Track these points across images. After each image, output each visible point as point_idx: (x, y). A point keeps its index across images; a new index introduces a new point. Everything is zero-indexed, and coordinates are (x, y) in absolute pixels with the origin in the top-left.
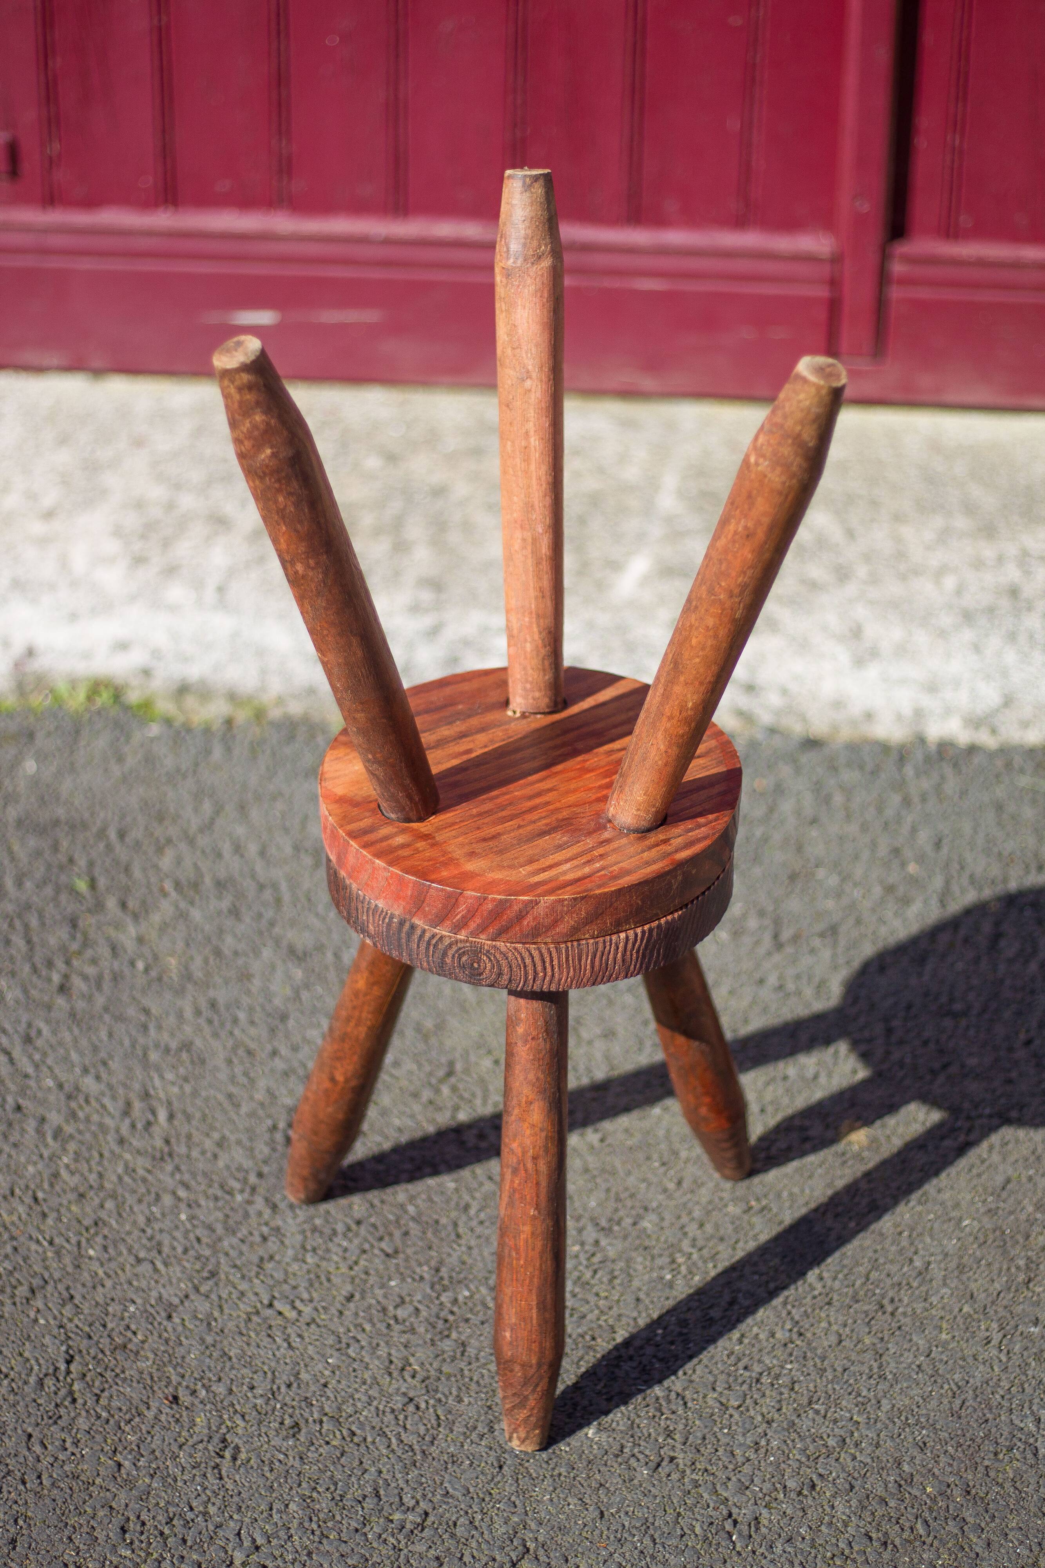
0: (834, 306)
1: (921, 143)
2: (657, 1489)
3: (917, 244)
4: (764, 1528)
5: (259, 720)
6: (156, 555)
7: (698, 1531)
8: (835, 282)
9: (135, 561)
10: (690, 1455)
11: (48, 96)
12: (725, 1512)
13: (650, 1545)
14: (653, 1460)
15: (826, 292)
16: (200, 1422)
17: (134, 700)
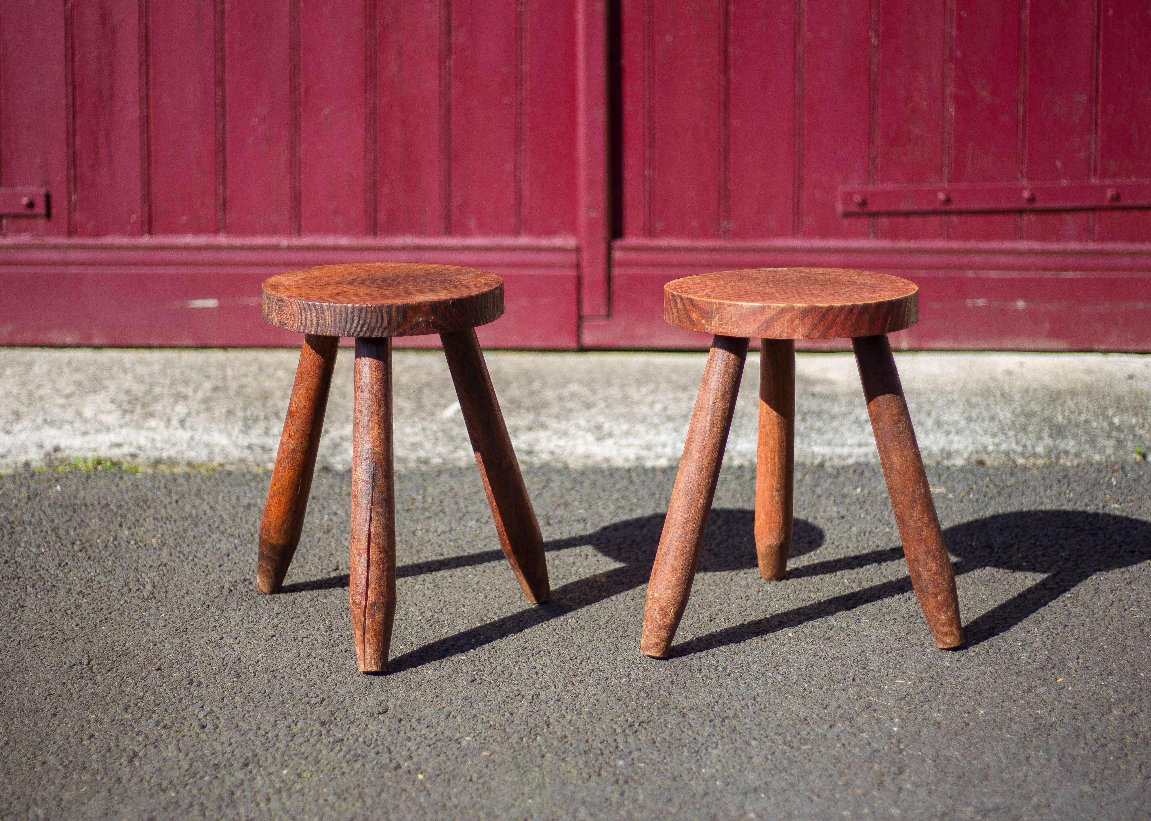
0: (579, 281)
1: (628, 175)
2: (473, 687)
3: (630, 241)
4: (542, 697)
5: (207, 470)
6: (139, 410)
7: (499, 699)
8: (578, 266)
9: (125, 412)
10: (493, 677)
11: (73, 163)
12: (517, 693)
13: (468, 704)
14: (470, 679)
15: (572, 273)
16: (176, 675)
17: (125, 466)
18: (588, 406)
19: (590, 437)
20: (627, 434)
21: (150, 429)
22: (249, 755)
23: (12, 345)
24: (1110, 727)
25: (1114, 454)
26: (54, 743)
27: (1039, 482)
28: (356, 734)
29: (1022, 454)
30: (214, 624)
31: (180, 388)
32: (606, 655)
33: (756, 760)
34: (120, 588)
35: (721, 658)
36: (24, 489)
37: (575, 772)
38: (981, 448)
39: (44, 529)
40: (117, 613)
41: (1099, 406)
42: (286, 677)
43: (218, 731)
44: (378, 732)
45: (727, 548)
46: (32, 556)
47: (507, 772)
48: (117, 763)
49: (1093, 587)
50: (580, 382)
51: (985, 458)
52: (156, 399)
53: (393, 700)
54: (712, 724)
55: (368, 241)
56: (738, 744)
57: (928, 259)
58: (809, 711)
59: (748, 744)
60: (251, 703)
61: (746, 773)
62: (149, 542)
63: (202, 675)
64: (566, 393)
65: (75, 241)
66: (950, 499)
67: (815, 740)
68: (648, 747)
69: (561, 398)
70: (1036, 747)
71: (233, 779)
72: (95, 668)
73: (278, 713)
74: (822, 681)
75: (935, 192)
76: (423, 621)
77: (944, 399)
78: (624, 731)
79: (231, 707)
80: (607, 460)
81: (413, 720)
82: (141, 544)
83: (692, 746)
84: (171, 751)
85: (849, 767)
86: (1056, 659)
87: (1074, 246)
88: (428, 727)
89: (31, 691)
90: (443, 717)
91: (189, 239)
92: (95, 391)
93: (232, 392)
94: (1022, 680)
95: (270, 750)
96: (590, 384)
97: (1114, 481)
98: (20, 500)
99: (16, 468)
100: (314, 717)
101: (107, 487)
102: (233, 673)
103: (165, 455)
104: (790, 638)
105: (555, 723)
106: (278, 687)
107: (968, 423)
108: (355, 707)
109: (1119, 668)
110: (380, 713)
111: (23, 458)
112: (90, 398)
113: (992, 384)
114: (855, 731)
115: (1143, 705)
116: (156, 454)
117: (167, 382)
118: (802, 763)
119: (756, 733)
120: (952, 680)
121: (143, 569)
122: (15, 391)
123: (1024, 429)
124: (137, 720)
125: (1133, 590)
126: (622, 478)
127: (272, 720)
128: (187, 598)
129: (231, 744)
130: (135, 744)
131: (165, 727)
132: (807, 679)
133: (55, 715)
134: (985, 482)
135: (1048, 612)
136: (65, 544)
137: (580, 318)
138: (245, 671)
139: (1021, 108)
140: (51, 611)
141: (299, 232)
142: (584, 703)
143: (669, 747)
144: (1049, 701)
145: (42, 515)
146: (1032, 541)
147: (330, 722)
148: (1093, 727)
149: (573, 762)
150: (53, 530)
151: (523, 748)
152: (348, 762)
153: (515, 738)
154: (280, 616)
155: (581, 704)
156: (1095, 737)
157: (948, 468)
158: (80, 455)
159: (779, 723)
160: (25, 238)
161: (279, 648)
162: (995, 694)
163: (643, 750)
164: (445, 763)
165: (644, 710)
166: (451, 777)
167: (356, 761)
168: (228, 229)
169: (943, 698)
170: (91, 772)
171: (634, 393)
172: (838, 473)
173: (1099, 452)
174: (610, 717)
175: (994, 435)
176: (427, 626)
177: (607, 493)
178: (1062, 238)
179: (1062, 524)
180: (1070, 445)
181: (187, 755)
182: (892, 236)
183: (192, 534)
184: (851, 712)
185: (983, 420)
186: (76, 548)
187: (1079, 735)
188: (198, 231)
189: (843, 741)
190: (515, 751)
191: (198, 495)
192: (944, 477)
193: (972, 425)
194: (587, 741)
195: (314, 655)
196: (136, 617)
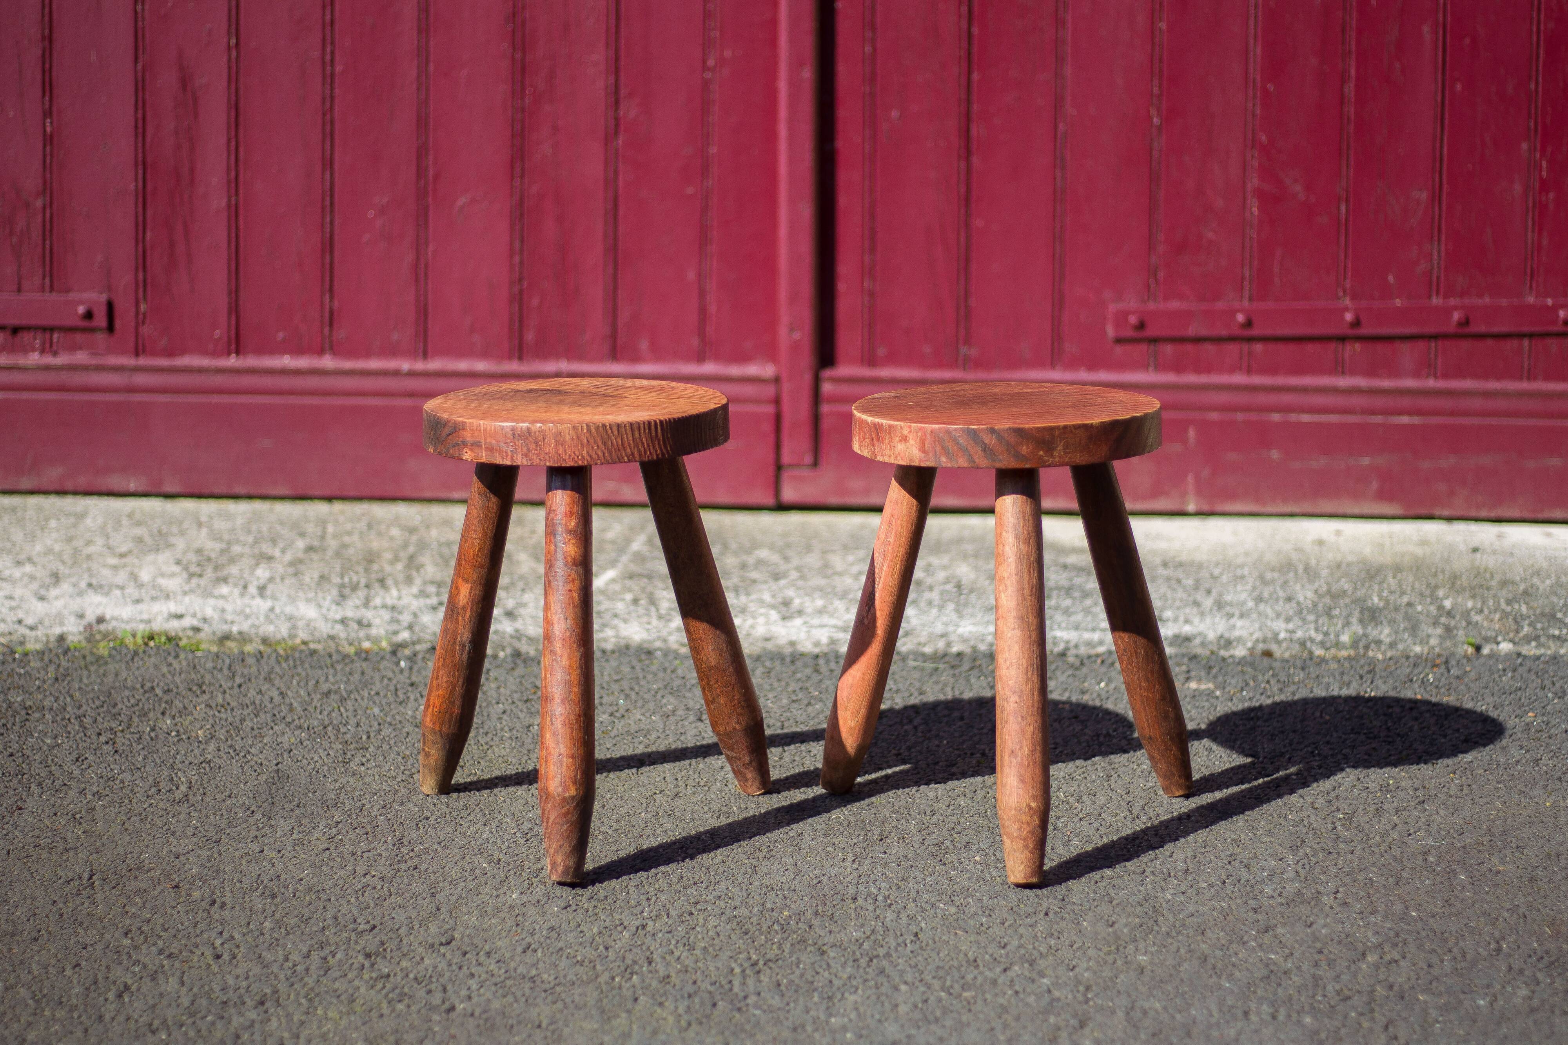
0: (778, 419)
1: (842, 287)
2: (564, 916)
3: (843, 370)
4: (648, 929)
5: (285, 650)
6: (209, 573)
7: (595, 930)
8: (777, 401)
9: (191, 575)
10: (593, 903)
11: (142, 262)
12: (618, 923)
13: (554, 934)
14: (563, 905)
15: (770, 409)
16: (196, 894)
17: (182, 643)
18: (777, 577)
19: (774, 615)
20: (820, 612)
21: (222, 597)
22: (268, 991)
23: (61, 492)
24: (1360, 977)
25: (1440, 644)
26: (29, 972)
27: (1334, 677)
28: (407, 968)
29: (1322, 644)
30: (255, 833)
31: (266, 548)
32: (740, 880)
33: (903, 1009)
34: (147, 788)
35: (883, 885)
36: (52, 668)
37: (671, 1020)
38: (1269, 635)
39: (67, 716)
40: (137, 818)
41: (1428, 585)
42: (333, 899)
43: (235, 962)
44: (435, 967)
45: (921, 752)
46: (45, 748)
47: (586, 1017)
48: (102, 999)
49: (1374, 807)
50: (772, 547)
51: (1274, 647)
52: (232, 560)
53: (461, 929)
54: (856, 964)
55: (513, 366)
56: (883, 989)
57: (1222, 398)
58: (981, 950)
59: (896, 988)
60: (283, 930)
61: (886, 1024)
62: (194, 734)
63: (228, 894)
64: (751, 560)
65: (142, 361)
66: (1217, 698)
67: (982, 985)
68: (770, 990)
69: (744, 566)
70: (1261, 998)
71: (241, 1020)
72: (97, 883)
73: (314, 942)
74: (1006, 915)
75: (1233, 313)
76: (519, 835)
77: (1231, 575)
78: (743, 971)
79: (257, 933)
80: (792, 643)
81: (482, 953)
82: (184, 737)
83: (825, 990)
84: (171, 986)
85: (1018, 1018)
86: (1308, 893)
87: (1410, 383)
88: (498, 962)
89: (13, 910)
90: (519, 950)
91: (286, 361)
92: (158, 550)
93: (330, 553)
94: (1260, 917)
95: (295, 986)
96: (784, 551)
97: (1431, 678)
98: (44, 682)
99: (48, 642)
100: (358, 948)
101: (156, 667)
102: (267, 892)
103: (235, 629)
104: (976, 863)
105: (659, 960)
106: (321, 910)
107: (1257, 605)
108: (412, 937)
109: (1387, 905)
110: (441, 944)
111: (57, 631)
112: (150, 558)
113: (1294, 556)
114: (1034, 975)
115: (1406, 950)
116: (225, 628)
117: (250, 539)
118: (959, 1013)
119: (909, 977)
120: (1171, 916)
121: (180, 766)
122: (57, 547)
123: (1328, 613)
124: (136, 948)
125: (1425, 810)
126: (806, 666)
127: (305, 950)
128: (228, 802)
129: (247, 978)
130: (129, 975)
131: (170, 956)
132: (987, 912)
133: (36, 939)
134: (1266, 678)
135: (1310, 836)
136: (88, 734)
137: (779, 468)
138: (283, 890)
139: (1343, 208)
140: (55, 814)
141: (425, 355)
142: (700, 937)
143: (796, 991)
144: (1288, 944)
145: (68, 699)
146: (1310, 749)
147: (377, 954)
148: (1338, 977)
149: (672, 1007)
150: (78, 717)
151: (613, 989)
152: (389, 1002)
153: (605, 977)
154: (340, 825)
155: (696, 937)
156: (1338, 987)
157: (1224, 659)
158: (128, 627)
159: (941, 964)
160: (81, 357)
161: (331, 864)
162: (1222, 934)
163: (762, 994)
164: (511, 1005)
165: (774, 947)
166: (514, 1022)
167: (399, 1001)
168: (335, 350)
169: (1155, 937)
170: (67, 1009)
171: (837, 561)
172: (1082, 664)
173: (1421, 642)
174: (729, 953)
175: (1288, 620)
176: (522, 841)
177: (783, 683)
178: (1394, 372)
179: (1353, 729)
180: (1385, 633)
181: (191, 990)
182: (1178, 367)
183: (250, 724)
184: (1035, 952)
185: (1277, 600)
186: (103, 739)
187: (1317, 985)
188: (298, 351)
189: (1017, 988)
190: (602, 992)
191: (268, 679)
192: (1214, 671)
193: (1262, 606)
194: (695, 982)
195: (373, 873)
196: (160, 824)
